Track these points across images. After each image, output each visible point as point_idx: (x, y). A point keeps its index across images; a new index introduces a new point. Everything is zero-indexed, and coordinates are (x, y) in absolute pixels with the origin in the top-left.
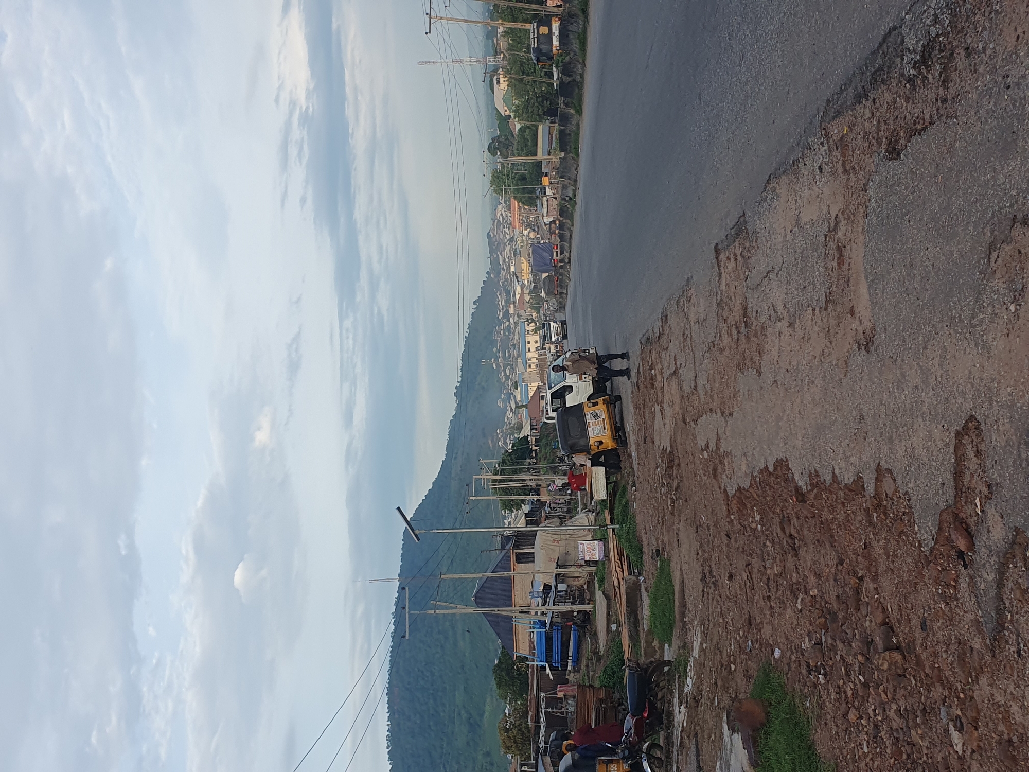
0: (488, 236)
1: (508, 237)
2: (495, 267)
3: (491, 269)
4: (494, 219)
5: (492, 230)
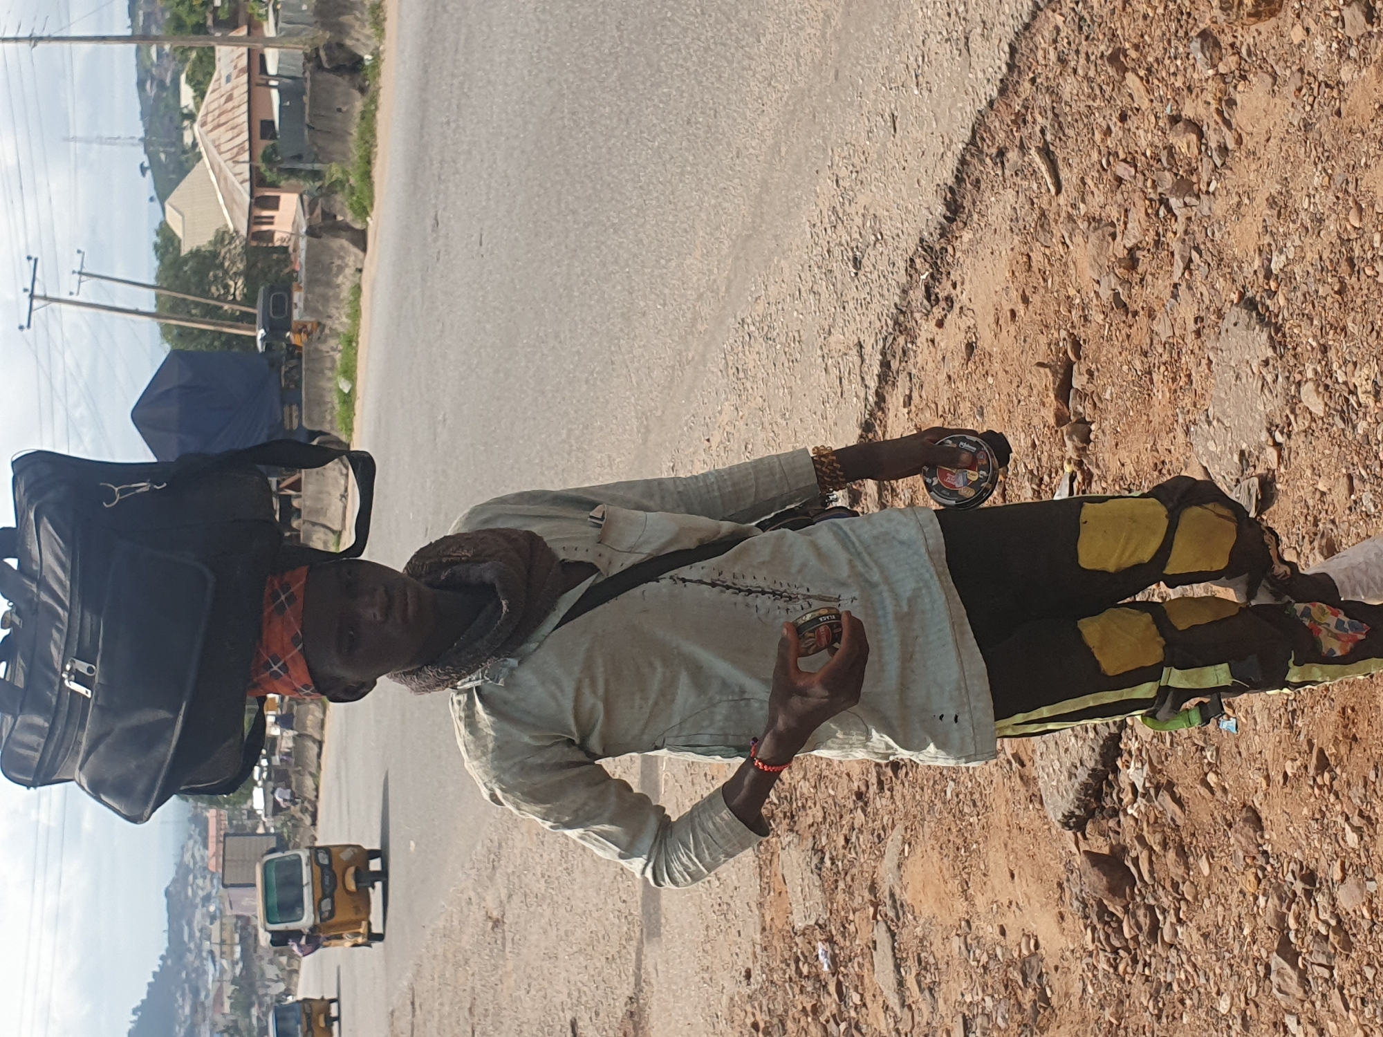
0: (167, 893)
3: (169, 950)
4: (179, 866)
5: (175, 881)
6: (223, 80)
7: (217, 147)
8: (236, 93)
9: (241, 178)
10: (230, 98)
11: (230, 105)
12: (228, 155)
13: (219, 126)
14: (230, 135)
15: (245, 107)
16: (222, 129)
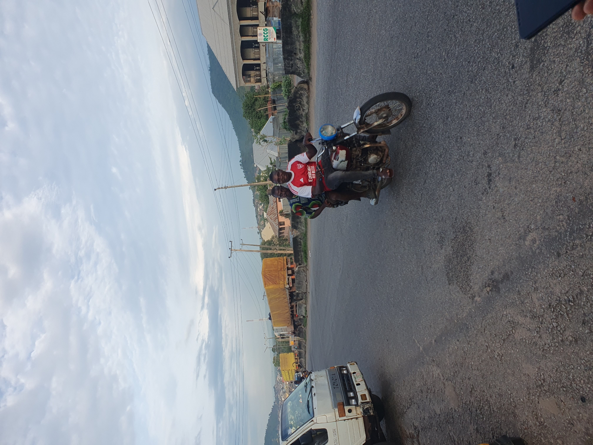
0: (274, 387)
1: (281, 387)
2: (277, 399)
3: (276, 401)
4: (276, 381)
5: (275, 385)
6: (271, 205)
7: (271, 219)
8: (274, 207)
9: (276, 224)
10: (273, 208)
11: (273, 209)
12: (273, 220)
13: (271, 214)
14: (273, 216)
15: (276, 209)
16: (272, 215)
